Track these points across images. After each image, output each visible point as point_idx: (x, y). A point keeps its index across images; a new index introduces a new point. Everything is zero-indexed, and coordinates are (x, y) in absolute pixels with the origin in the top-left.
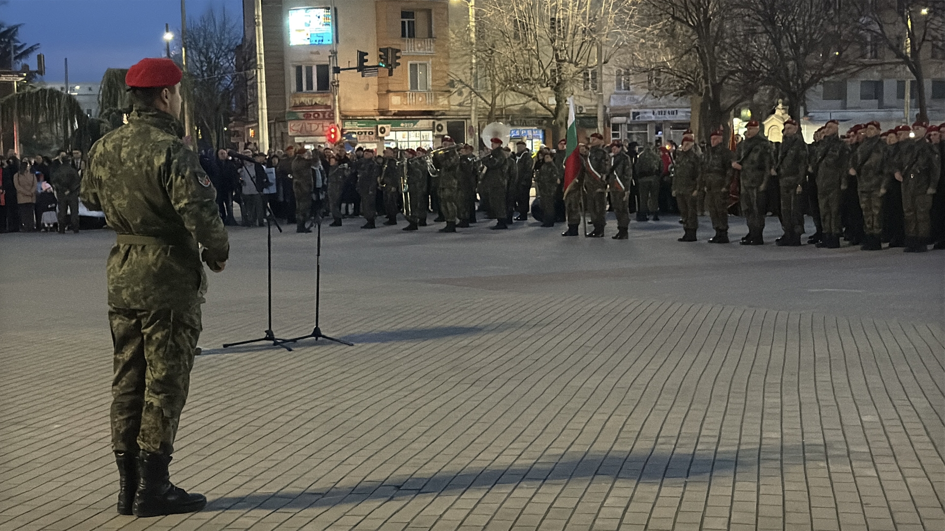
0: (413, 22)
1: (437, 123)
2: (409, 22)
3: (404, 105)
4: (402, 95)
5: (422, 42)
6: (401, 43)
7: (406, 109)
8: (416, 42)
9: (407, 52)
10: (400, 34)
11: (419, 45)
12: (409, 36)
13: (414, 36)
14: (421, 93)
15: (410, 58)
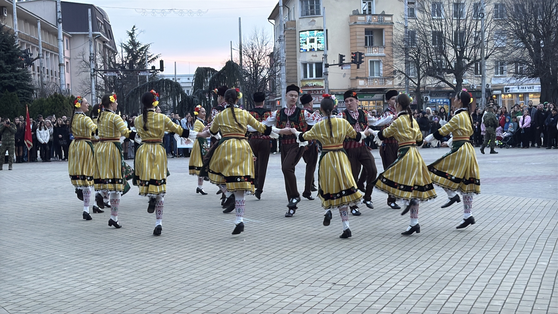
0: (372, 36)
2: (369, 37)
3: (366, 85)
4: (365, 80)
5: (377, 48)
6: (364, 49)
7: (367, 87)
8: (373, 48)
9: (368, 54)
10: (364, 44)
11: (375, 50)
12: (369, 45)
13: (372, 45)
14: (376, 78)
15: (370, 57)
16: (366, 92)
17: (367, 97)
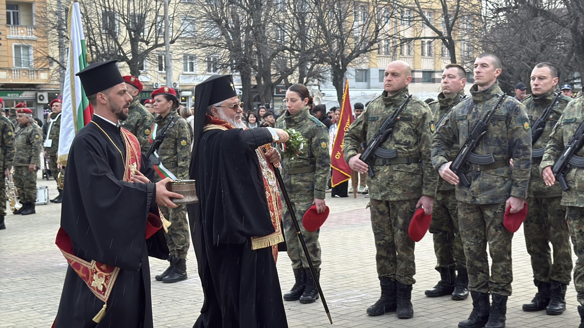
0: (17, 13)
1: (39, 94)
2: (14, 13)
3: (10, 79)
4: (8, 71)
5: (25, 29)
6: (6, 29)
7: (11, 82)
8: (19, 28)
9: (11, 36)
10: (5, 22)
11: (22, 31)
12: (14, 23)
13: (18, 24)
14: (25, 69)
15: (14, 41)
16: (10, 89)
17: (12, 95)
